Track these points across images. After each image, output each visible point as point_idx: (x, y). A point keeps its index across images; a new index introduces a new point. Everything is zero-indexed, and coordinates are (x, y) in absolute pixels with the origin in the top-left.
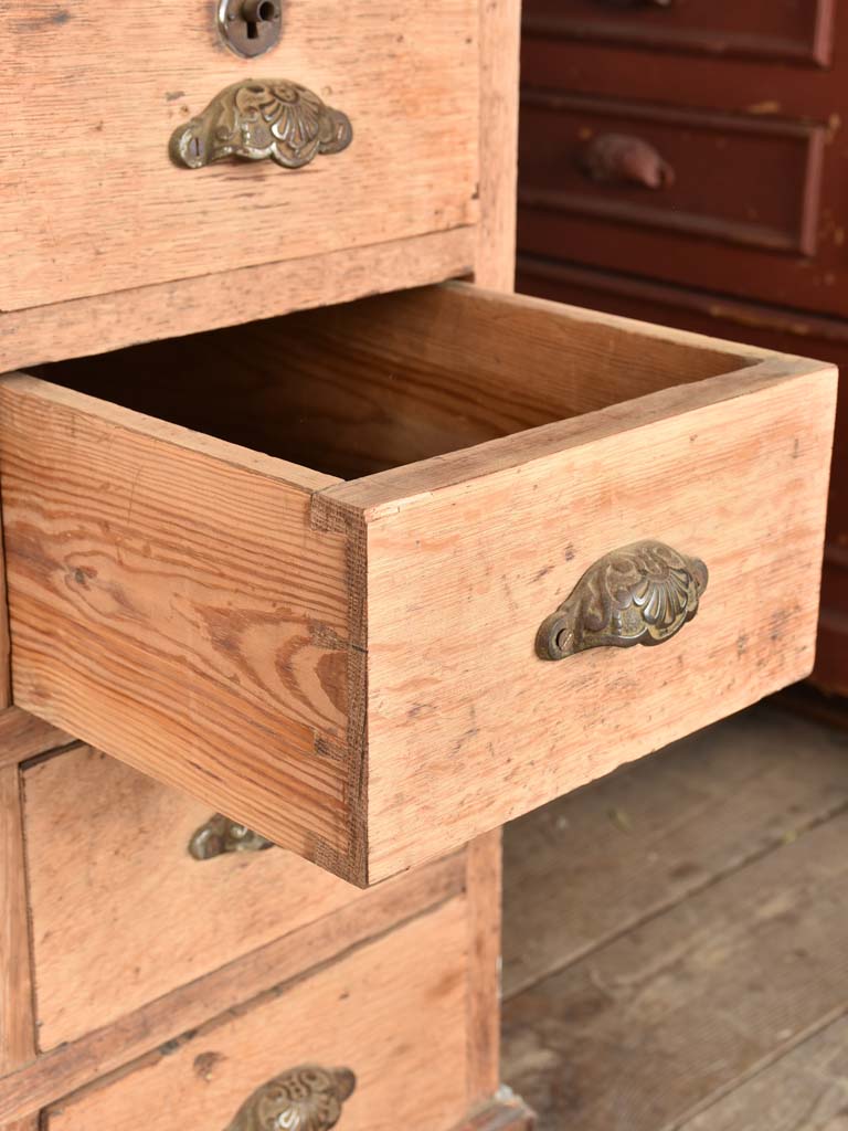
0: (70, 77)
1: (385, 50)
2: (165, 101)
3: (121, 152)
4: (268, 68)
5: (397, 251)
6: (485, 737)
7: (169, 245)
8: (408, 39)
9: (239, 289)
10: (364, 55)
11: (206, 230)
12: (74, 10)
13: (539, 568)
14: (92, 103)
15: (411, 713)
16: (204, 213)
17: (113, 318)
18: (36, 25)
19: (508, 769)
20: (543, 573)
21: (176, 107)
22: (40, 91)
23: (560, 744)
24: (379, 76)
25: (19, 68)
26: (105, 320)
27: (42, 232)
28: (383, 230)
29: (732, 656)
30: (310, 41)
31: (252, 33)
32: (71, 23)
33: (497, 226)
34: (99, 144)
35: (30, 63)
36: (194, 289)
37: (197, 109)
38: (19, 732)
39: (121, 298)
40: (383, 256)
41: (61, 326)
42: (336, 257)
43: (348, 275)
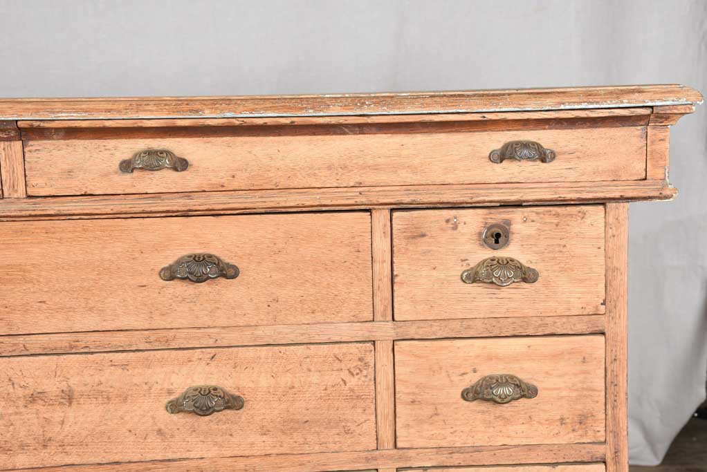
0: (425, 253)
1: (557, 249)
2: (460, 262)
3: (442, 276)
4: (502, 253)
5: (564, 320)
6: (441, 417)
7: (460, 307)
8: (568, 246)
9: (490, 325)
10: (546, 251)
11: (475, 304)
12: (428, 233)
13: (462, 372)
14: (432, 261)
15: (412, 402)
16: (475, 298)
17: (439, 328)
18: (414, 237)
19: (452, 430)
20: (464, 374)
21: (464, 264)
22: (413, 256)
23: (474, 429)
24: (554, 258)
25: (407, 249)
26: (434, 329)
27: (412, 298)
28: (556, 312)
29: (558, 423)
30: (522, 245)
31: (497, 242)
32: (427, 237)
33: (618, 316)
34: (435, 273)
35: (411, 248)
36: (471, 323)
37: (472, 265)
38: (396, 457)
39: (442, 322)
40: (557, 321)
41: (418, 328)
42: (535, 319)
43: (540, 326)
